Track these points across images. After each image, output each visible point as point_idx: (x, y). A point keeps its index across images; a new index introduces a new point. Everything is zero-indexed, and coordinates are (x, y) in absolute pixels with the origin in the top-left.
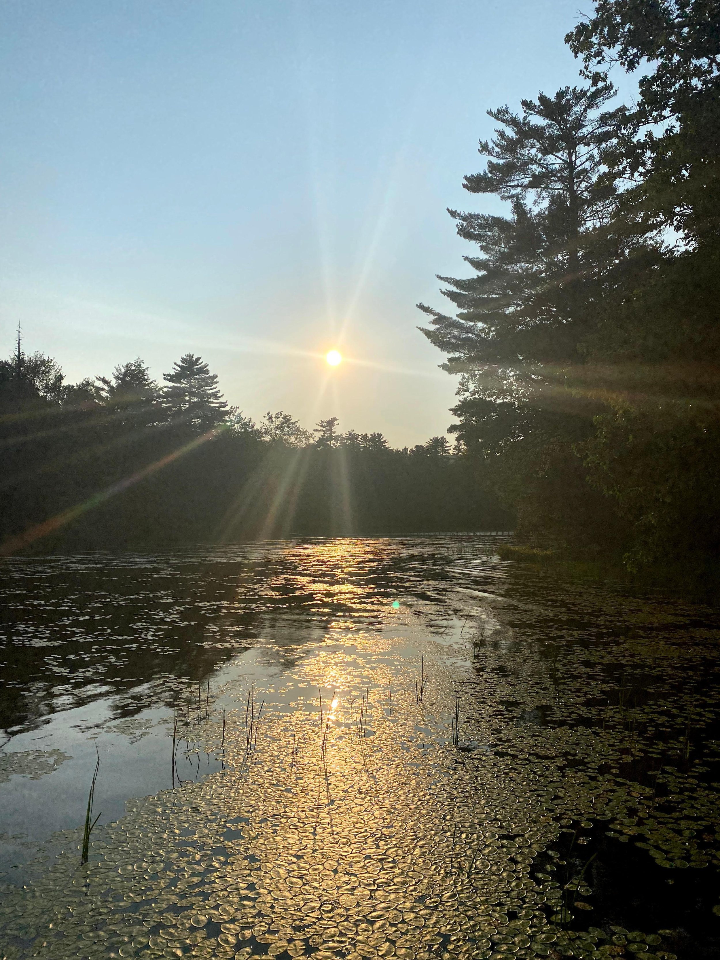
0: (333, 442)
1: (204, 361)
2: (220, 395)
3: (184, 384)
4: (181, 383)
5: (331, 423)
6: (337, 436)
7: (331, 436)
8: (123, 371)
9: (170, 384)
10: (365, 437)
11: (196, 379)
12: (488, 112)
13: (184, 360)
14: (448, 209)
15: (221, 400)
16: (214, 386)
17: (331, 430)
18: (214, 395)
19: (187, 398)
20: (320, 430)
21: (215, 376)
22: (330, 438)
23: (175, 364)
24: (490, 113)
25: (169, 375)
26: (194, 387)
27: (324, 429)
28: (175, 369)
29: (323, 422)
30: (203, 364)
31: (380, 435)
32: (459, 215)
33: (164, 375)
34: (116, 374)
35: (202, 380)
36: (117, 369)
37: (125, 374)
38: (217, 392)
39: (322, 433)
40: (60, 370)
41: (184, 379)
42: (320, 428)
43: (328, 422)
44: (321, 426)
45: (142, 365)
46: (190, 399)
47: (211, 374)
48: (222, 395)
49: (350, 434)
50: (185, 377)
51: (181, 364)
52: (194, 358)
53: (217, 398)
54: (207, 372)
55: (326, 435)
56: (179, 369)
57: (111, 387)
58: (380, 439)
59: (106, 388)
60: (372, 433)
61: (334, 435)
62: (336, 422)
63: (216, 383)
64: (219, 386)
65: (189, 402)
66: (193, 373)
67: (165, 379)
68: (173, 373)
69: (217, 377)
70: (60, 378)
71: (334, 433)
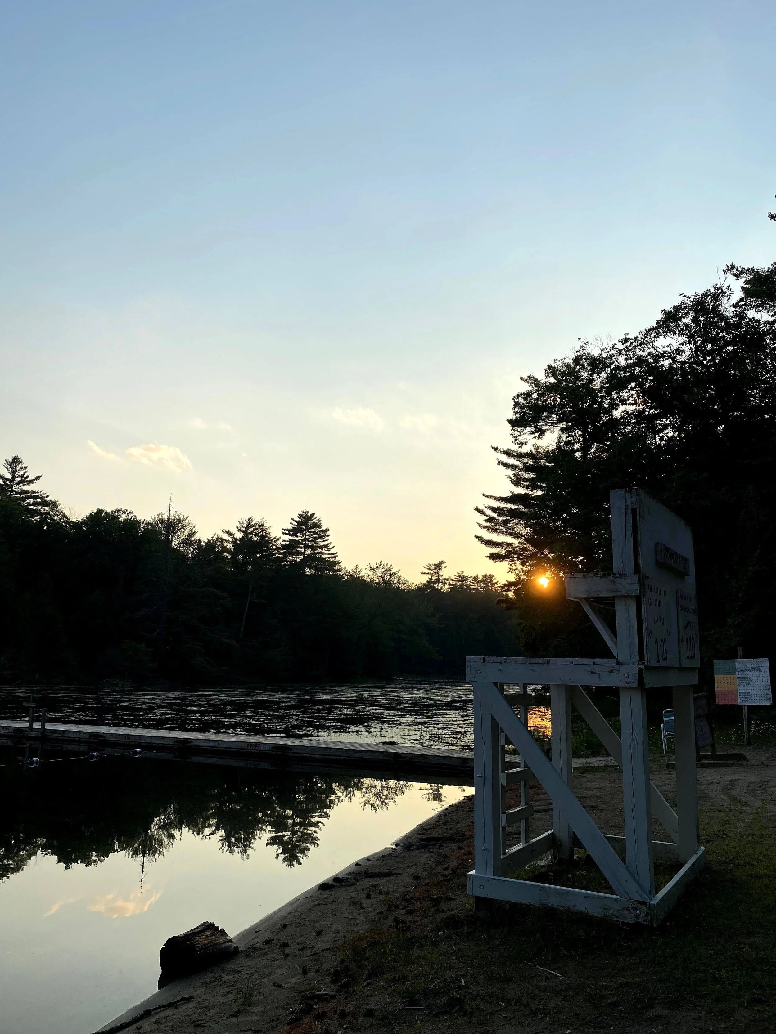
0: (440, 585)
1: (318, 516)
2: (331, 546)
3: (299, 537)
4: (298, 536)
5: (438, 566)
6: (445, 579)
7: (438, 580)
8: (246, 524)
9: (288, 538)
10: (475, 579)
11: (310, 532)
12: (521, 379)
13: (300, 516)
14: (492, 447)
15: (332, 551)
16: (326, 538)
17: (438, 573)
18: (326, 547)
19: (302, 550)
20: (428, 573)
21: (327, 530)
22: (438, 581)
23: (293, 519)
24: (522, 379)
25: (286, 530)
26: (308, 540)
27: (432, 572)
28: (292, 524)
29: (430, 565)
30: (317, 519)
31: (491, 576)
32: (500, 450)
33: (283, 529)
34: (240, 527)
35: (315, 533)
36: (240, 523)
37: (247, 527)
38: (328, 544)
39: (429, 576)
40: (194, 527)
41: (300, 533)
42: (429, 571)
43: (436, 565)
44: (429, 569)
45: (265, 525)
46: (305, 551)
47: (324, 528)
48: (333, 547)
49: (459, 576)
50: (301, 531)
51: (297, 519)
52: (309, 514)
53: (329, 550)
54: (320, 526)
55: (434, 578)
56: (296, 524)
57: (235, 539)
58: (491, 581)
59: (231, 539)
60: (484, 574)
61: (441, 578)
62: (443, 566)
63: (328, 536)
64: (331, 539)
65: (303, 553)
66: (307, 528)
67: (283, 533)
68: (290, 527)
69: (329, 530)
70: (193, 534)
71: (442, 576)
